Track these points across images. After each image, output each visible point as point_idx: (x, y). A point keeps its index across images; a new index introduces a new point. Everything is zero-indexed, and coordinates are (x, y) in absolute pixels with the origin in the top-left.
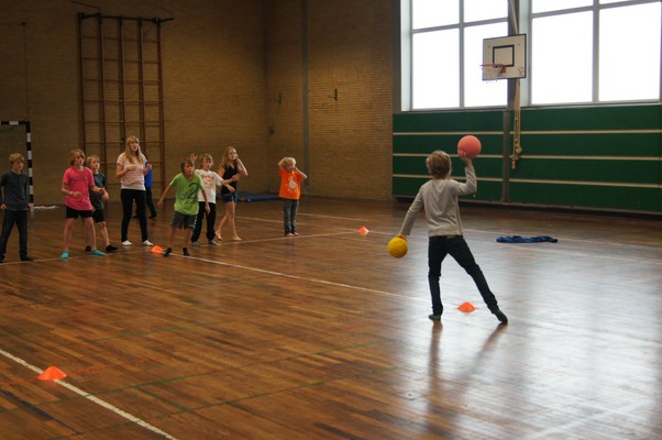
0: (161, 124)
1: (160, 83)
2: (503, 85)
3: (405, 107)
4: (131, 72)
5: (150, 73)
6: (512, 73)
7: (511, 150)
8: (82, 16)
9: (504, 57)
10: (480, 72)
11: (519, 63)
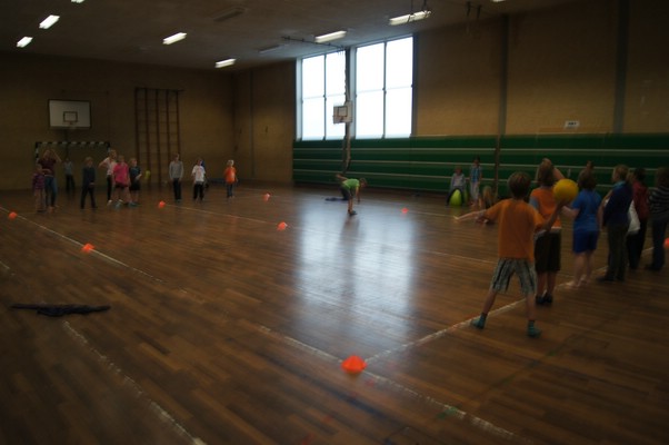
0: (179, 144)
1: (178, 123)
2: (343, 126)
3: (298, 137)
4: (163, 118)
5: (173, 118)
6: (348, 120)
7: (345, 157)
8: (137, 90)
9: (342, 113)
10: (332, 118)
11: (349, 115)
